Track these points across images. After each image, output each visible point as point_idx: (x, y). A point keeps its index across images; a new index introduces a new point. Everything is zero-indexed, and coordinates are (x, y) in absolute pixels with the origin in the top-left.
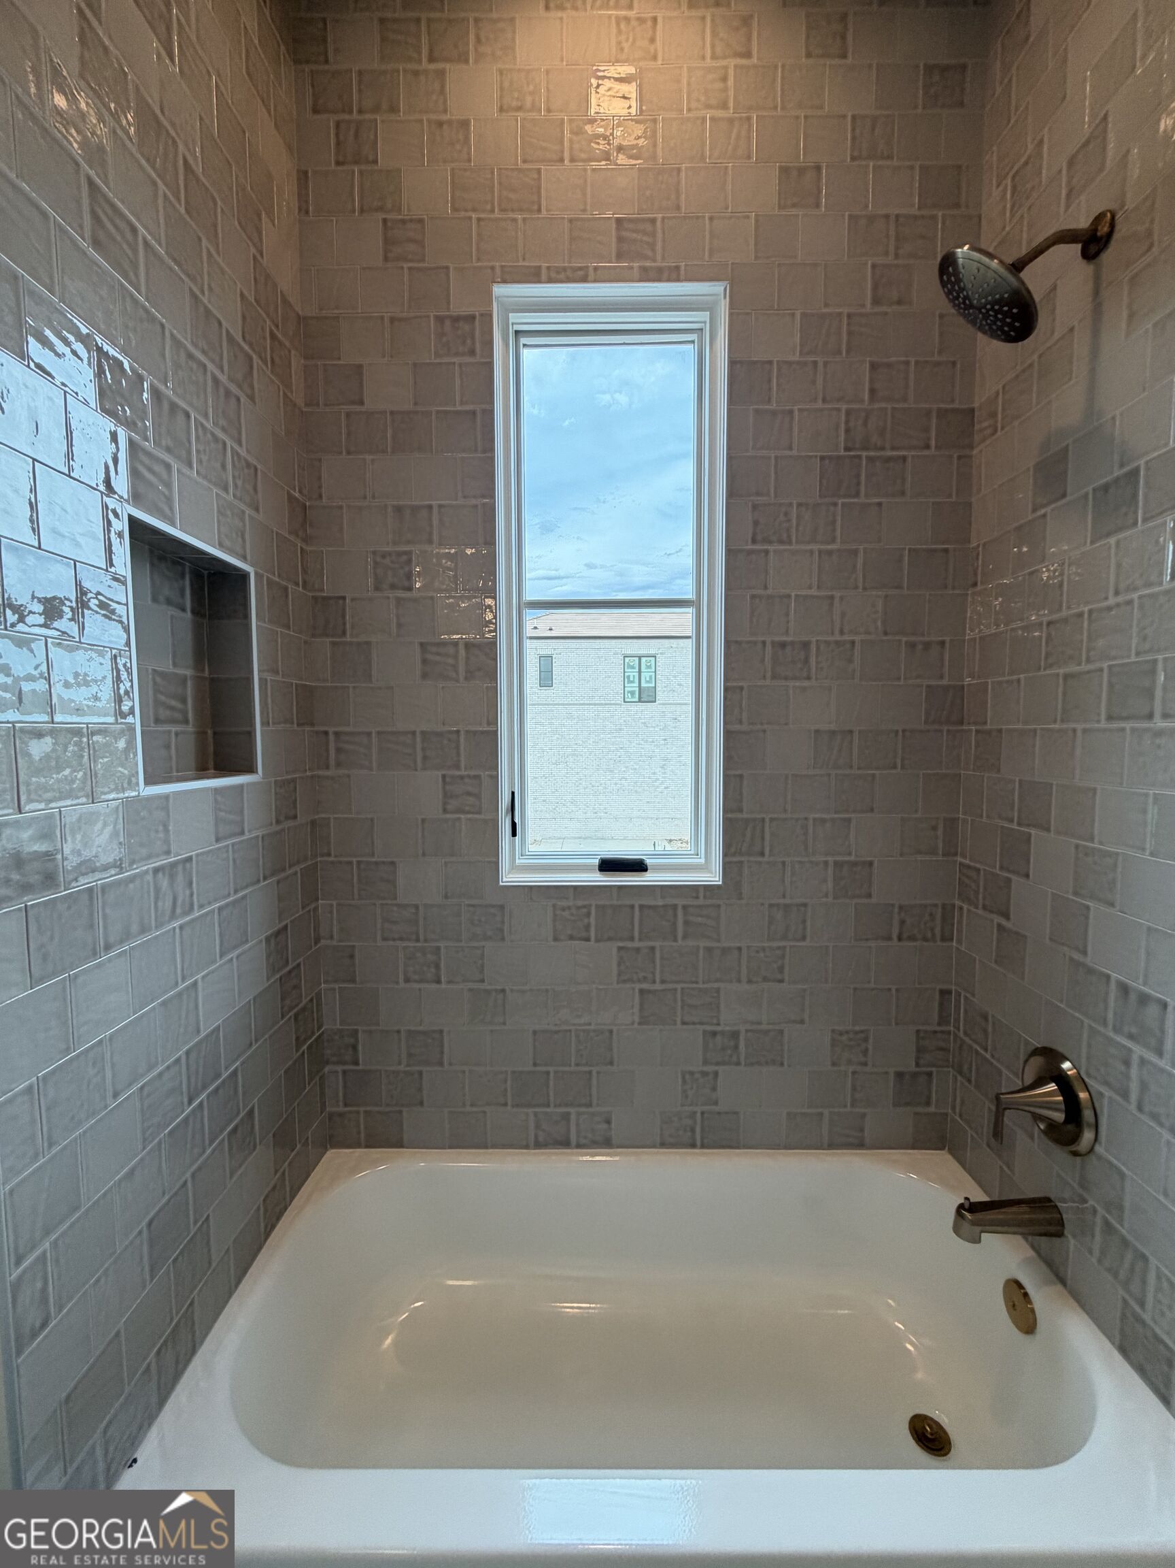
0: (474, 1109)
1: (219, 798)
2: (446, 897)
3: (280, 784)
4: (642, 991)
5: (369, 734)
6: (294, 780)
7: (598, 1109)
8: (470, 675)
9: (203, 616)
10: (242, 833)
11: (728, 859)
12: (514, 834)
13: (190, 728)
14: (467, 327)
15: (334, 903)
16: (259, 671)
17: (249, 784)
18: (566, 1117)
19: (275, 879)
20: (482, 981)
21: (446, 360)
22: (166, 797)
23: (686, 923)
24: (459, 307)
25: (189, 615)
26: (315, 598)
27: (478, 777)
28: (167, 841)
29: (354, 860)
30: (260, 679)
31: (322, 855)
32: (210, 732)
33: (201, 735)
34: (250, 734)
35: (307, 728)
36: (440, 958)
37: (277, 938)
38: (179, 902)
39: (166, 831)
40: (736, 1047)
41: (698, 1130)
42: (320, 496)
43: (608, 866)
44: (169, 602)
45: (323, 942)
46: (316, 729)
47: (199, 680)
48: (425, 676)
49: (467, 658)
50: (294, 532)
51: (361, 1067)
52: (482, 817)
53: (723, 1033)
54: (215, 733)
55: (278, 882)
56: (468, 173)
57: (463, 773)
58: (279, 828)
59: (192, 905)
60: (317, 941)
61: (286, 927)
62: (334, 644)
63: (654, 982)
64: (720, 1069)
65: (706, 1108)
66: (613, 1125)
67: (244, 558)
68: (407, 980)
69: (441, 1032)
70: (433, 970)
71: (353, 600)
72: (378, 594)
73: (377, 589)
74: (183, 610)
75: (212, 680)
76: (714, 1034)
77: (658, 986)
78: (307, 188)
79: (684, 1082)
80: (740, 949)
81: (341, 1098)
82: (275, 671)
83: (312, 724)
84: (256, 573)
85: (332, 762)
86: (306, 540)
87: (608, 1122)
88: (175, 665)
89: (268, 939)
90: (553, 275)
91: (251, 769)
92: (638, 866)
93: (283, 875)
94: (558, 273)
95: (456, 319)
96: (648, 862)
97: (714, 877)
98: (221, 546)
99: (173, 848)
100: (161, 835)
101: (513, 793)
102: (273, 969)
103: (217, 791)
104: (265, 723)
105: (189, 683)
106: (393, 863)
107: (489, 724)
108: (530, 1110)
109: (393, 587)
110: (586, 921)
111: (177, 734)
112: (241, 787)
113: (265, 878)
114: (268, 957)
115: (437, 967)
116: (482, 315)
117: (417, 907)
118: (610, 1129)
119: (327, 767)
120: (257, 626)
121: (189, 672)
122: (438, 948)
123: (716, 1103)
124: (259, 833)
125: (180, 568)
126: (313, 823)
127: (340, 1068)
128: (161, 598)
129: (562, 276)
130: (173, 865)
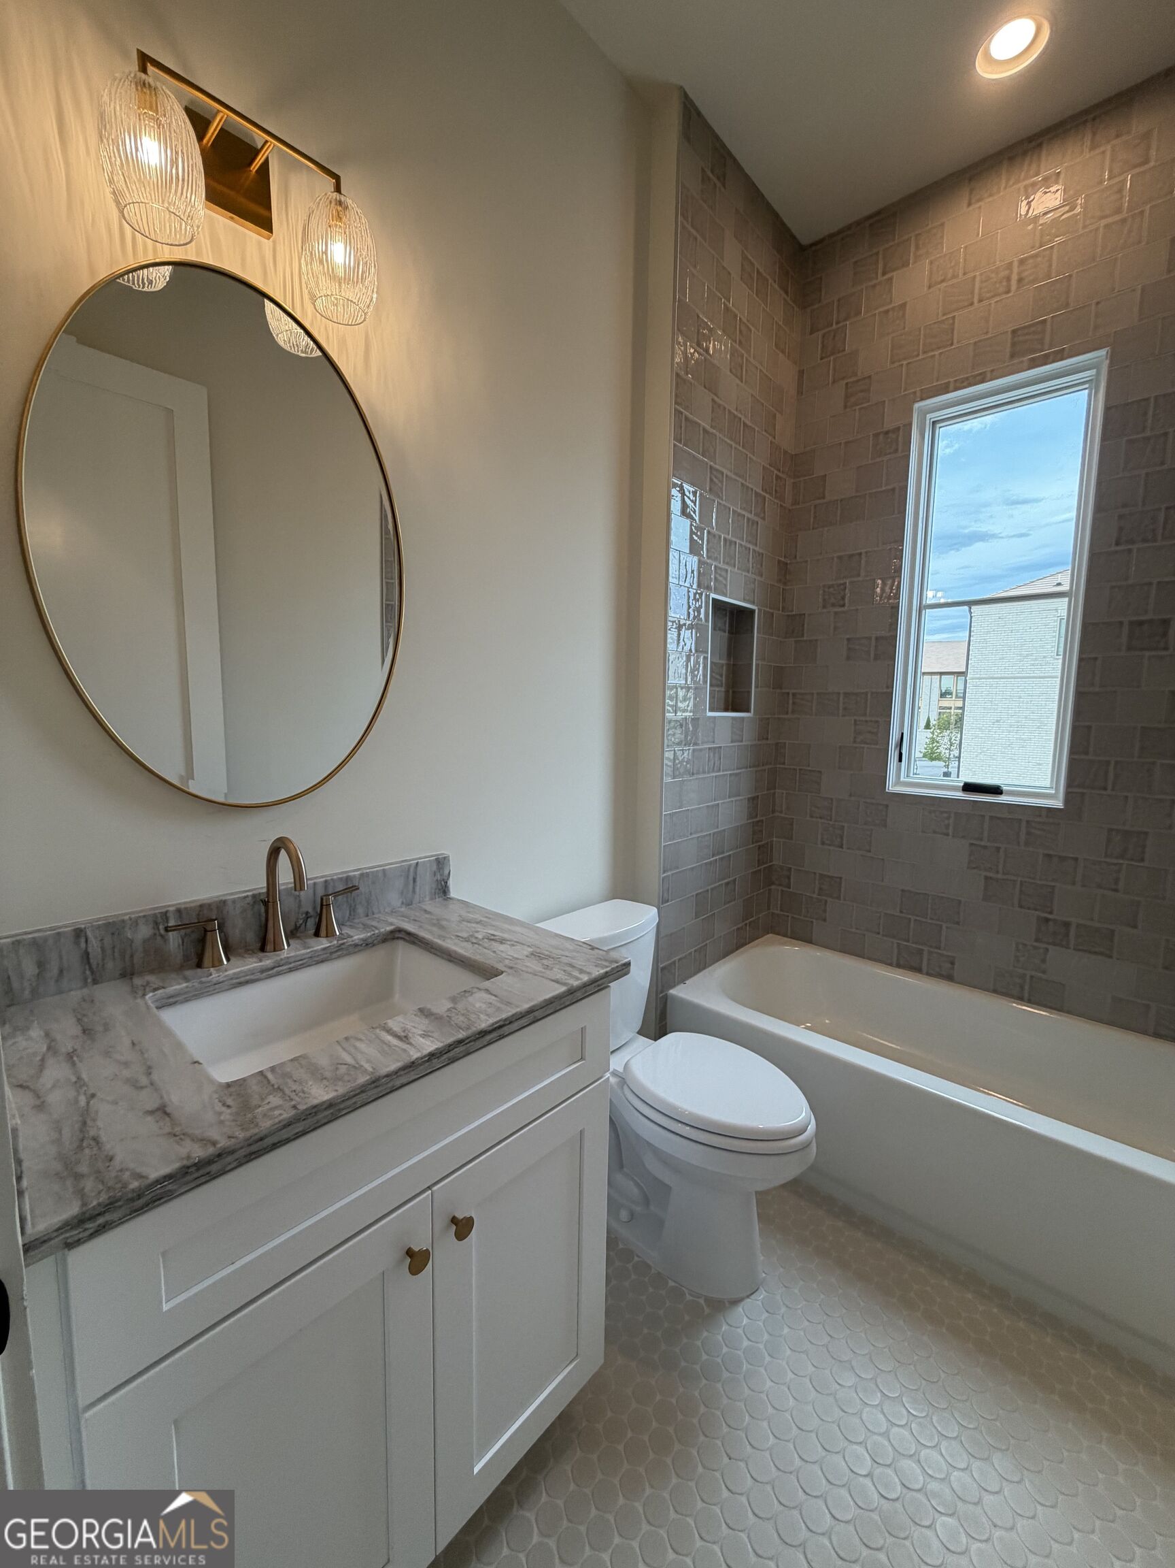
0: (857, 931)
1: (734, 722)
2: (851, 795)
3: (761, 720)
4: (986, 878)
5: (813, 694)
6: (768, 719)
7: (945, 953)
8: (876, 658)
9: (732, 633)
10: (742, 741)
11: (1070, 790)
12: (900, 760)
13: (723, 689)
14: (894, 436)
15: (784, 792)
16: (756, 660)
17: (748, 718)
18: (920, 952)
19: (755, 769)
20: (870, 851)
21: (878, 460)
22: (715, 717)
23: (1028, 833)
24: (889, 425)
25: (727, 634)
26: (788, 616)
27: (877, 722)
28: (714, 737)
29: (798, 768)
30: (756, 664)
31: (780, 764)
32: (731, 691)
33: (727, 692)
34: (749, 693)
35: (778, 691)
36: (843, 833)
37: (753, 800)
38: (716, 765)
39: (714, 732)
40: (1067, 935)
41: (1027, 987)
42: (796, 557)
43: (969, 788)
44: (720, 630)
45: (777, 814)
46: (784, 691)
47: (728, 665)
48: (848, 658)
49: (876, 646)
50: (779, 581)
51: (791, 890)
52: (878, 747)
53: (1055, 921)
54: (733, 692)
55: (756, 771)
56: (903, 337)
57: (868, 719)
58: (760, 743)
59: (720, 769)
60: (773, 812)
61: (758, 797)
62: (796, 642)
63: (998, 872)
64: (1050, 947)
65: (1033, 973)
66: (956, 966)
67: (753, 603)
68: (823, 843)
69: (841, 878)
70: (839, 840)
71: (810, 615)
72: (825, 610)
73: (824, 607)
74: (725, 632)
75: (734, 665)
76: (1047, 920)
77: (1000, 876)
78: (803, 377)
79: (1018, 950)
80: (1076, 859)
81: (779, 906)
82: (764, 659)
83: (781, 688)
84: (759, 609)
85: (790, 710)
86: (785, 584)
87: (953, 963)
88: (720, 659)
89: (749, 799)
90: (958, 385)
91: (748, 711)
92: (996, 790)
93: (759, 769)
94: (963, 382)
95: (887, 433)
96: (1004, 788)
97: (1058, 803)
98: (744, 600)
99: (716, 741)
100: (712, 734)
101: (902, 734)
102: (750, 816)
103: (733, 718)
104: (756, 687)
105: (724, 667)
106: (820, 772)
107: (888, 687)
108: (895, 941)
109: (833, 605)
110: (946, 822)
111: (718, 691)
112: (743, 718)
113: (750, 767)
114: (748, 808)
115: (842, 838)
116: (904, 426)
117: (832, 799)
118: (953, 968)
119: (787, 713)
120: (757, 636)
121: (724, 662)
122: (843, 827)
123: (1044, 972)
124: (749, 743)
125: (724, 612)
126: (777, 744)
127: (780, 888)
128: (717, 629)
129: (965, 384)
130: (715, 748)
